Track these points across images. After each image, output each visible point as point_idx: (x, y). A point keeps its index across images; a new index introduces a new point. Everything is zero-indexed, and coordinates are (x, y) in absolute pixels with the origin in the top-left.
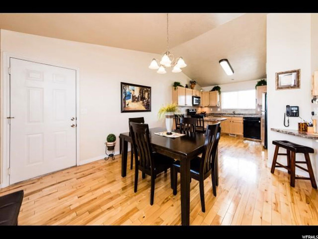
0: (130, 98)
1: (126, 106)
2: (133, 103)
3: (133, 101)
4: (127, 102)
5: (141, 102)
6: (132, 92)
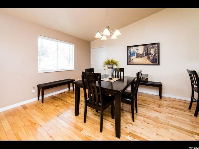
0: (134, 55)
1: (131, 61)
2: (137, 59)
3: (137, 57)
4: (132, 58)
5: (146, 57)
6: (136, 51)
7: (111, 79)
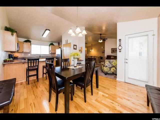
7: (76, 67)
